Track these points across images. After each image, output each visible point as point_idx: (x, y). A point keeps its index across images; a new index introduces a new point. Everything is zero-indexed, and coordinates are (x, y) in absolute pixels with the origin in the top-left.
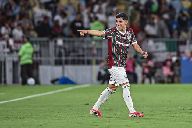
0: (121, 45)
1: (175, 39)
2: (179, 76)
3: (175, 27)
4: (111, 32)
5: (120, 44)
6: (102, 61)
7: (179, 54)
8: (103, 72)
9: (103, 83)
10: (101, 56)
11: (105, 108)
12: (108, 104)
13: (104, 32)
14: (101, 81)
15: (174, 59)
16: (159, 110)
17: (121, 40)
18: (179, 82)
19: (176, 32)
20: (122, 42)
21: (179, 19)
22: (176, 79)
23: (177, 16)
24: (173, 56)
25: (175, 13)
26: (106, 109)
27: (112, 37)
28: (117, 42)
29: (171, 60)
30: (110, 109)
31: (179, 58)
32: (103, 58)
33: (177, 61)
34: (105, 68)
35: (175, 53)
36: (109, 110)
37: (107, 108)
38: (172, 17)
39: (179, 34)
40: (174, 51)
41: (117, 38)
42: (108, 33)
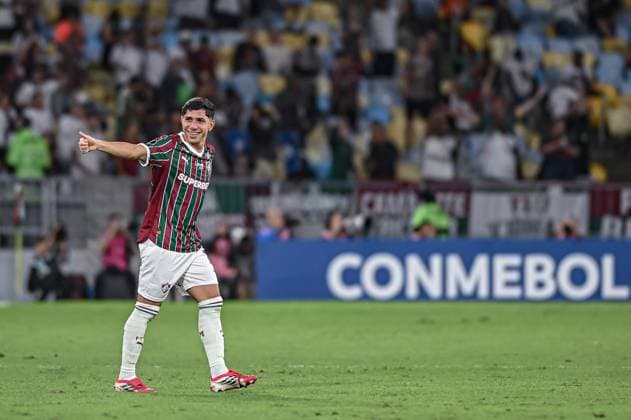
0: (192, 185)
1: (241, 181)
2: (252, 279)
3: (239, 145)
4: (166, 148)
5: (191, 181)
6: (40, 239)
7: (250, 221)
8: (44, 269)
9: (43, 298)
10: (39, 224)
11: (49, 367)
12: (56, 356)
13: (147, 148)
14: (39, 293)
15: (238, 234)
16: (194, 373)
17: (194, 170)
18: (251, 297)
19: (242, 161)
20: (193, 177)
21: (252, 125)
22: (241, 289)
23: (245, 118)
24: (235, 226)
25: (241, 109)
26: (50, 371)
27: (169, 162)
28: (182, 177)
29: (228, 237)
30: (62, 369)
31: (251, 232)
32: (45, 231)
33: (245, 239)
34: (49, 256)
35: (239, 219)
36: (57, 372)
37: (53, 367)
38: (233, 119)
39: (251, 166)
40: (236, 211)
41: (181, 166)
42: (159, 150)
